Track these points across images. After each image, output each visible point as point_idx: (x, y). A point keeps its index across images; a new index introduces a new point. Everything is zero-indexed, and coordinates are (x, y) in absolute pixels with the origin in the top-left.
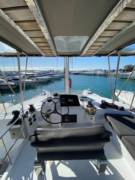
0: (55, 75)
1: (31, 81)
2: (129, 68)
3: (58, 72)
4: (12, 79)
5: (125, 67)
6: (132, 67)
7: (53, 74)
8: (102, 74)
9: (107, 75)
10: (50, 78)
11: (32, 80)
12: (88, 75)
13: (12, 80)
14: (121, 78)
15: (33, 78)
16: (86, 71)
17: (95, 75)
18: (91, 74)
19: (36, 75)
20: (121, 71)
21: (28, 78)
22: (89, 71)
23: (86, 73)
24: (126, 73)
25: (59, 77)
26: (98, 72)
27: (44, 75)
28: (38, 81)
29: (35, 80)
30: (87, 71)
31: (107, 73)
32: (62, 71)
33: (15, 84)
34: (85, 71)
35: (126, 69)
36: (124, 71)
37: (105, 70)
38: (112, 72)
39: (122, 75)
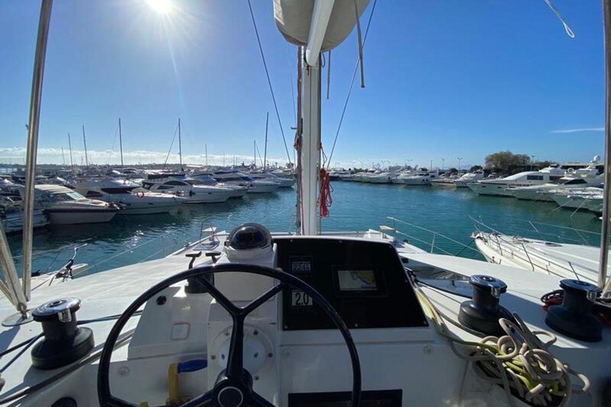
0: (256, 181)
1: (171, 196)
2: (502, 163)
3: (267, 171)
4: (103, 190)
5: (489, 160)
6: (513, 160)
7: (250, 176)
8: (415, 180)
9: (431, 185)
10: (239, 190)
11: (174, 194)
12: (369, 182)
13: (103, 193)
14: (481, 195)
15: (176, 188)
16: (361, 170)
17: (390, 183)
18: (378, 179)
19: (188, 179)
20: (479, 170)
21: (162, 188)
22: (373, 172)
23: (361, 177)
24: (495, 177)
25: (271, 185)
26: (403, 175)
27: (219, 180)
28: (193, 198)
29: (184, 196)
30: (366, 171)
31: (433, 176)
32: (280, 168)
33: (111, 206)
34: (357, 171)
35: (493, 166)
36: (487, 172)
37: (424, 170)
38: (449, 175)
39: (484, 185)
